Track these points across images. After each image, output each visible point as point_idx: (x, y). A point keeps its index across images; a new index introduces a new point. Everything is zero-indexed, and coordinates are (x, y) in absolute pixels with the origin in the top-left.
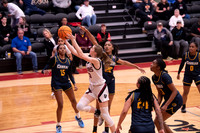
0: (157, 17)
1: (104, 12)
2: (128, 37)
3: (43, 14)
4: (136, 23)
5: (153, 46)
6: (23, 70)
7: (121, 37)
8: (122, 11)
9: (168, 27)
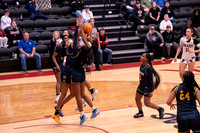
0: (149, 21)
1: (101, 17)
2: (122, 39)
3: (46, 19)
4: (129, 26)
5: (146, 47)
6: (28, 69)
7: (116, 40)
8: (117, 16)
9: (159, 30)
